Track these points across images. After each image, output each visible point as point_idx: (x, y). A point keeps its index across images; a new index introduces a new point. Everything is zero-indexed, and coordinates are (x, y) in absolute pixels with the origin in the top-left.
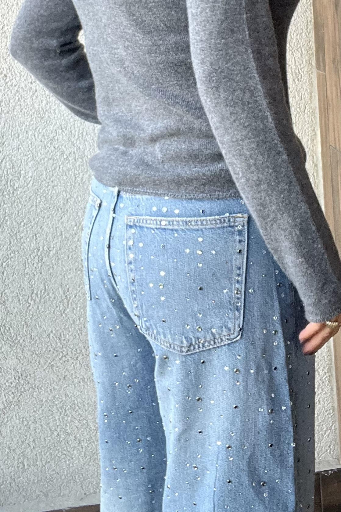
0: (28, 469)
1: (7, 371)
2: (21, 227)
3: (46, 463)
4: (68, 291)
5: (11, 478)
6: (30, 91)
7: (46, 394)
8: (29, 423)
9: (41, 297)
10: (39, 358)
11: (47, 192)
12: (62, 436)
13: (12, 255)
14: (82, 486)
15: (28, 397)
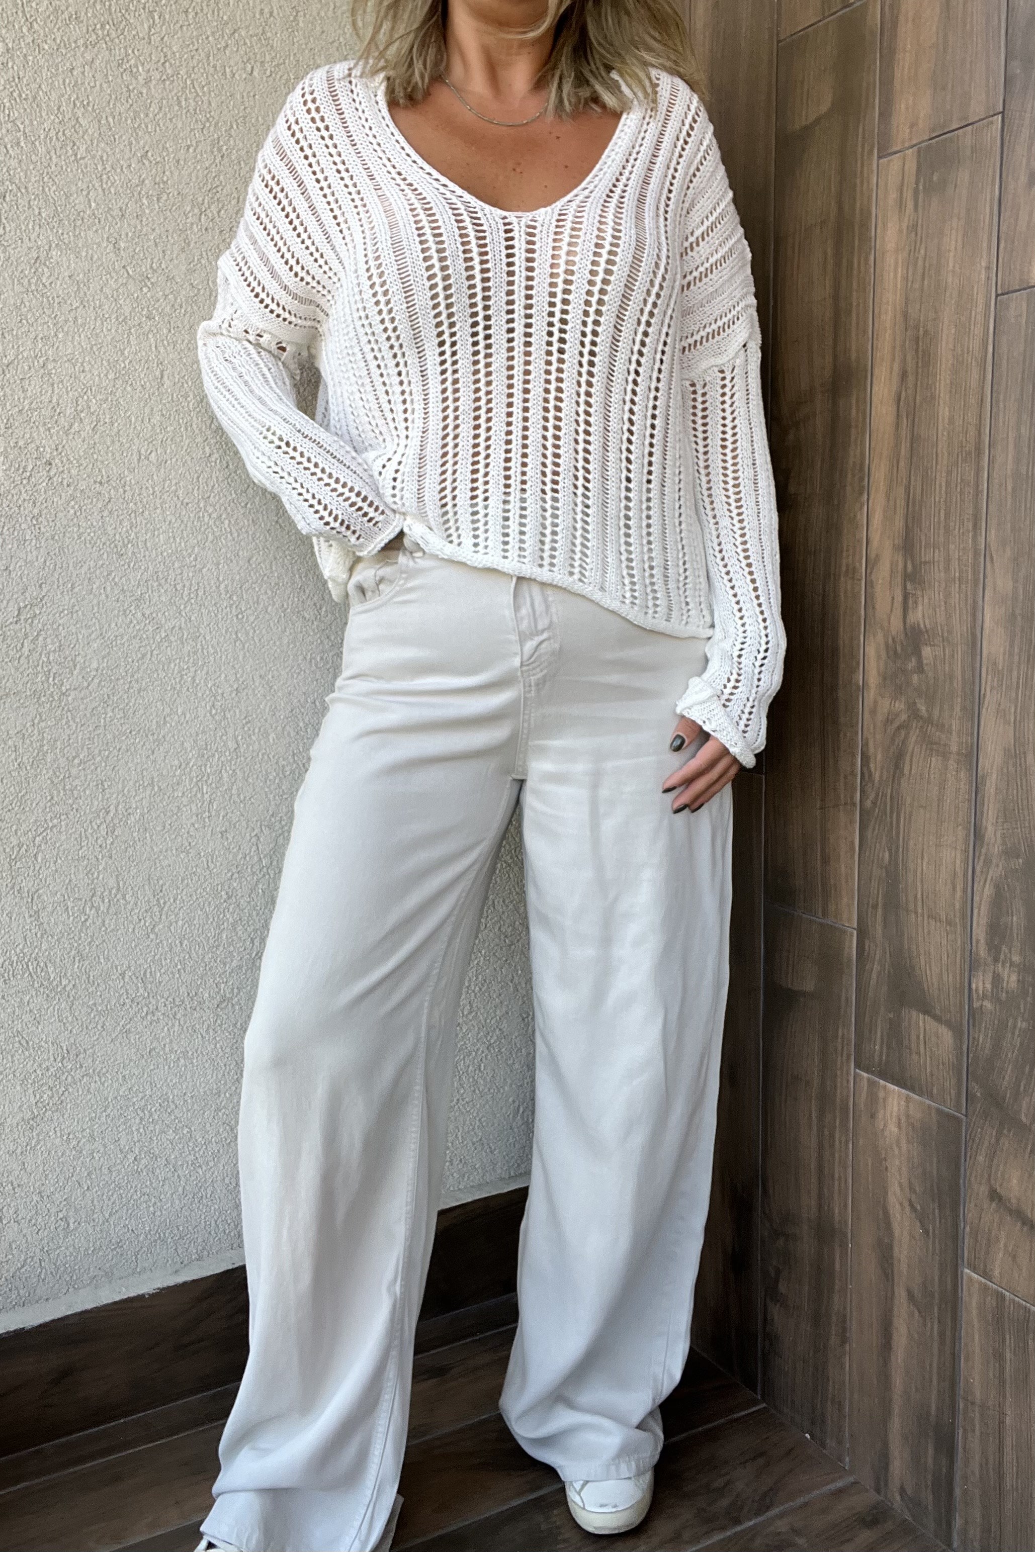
0: (76, 1229)
1: (40, 1047)
2: (73, 766)
3: (110, 1215)
4: (161, 891)
5: (42, 1250)
6: (98, 500)
7: (115, 1085)
8: (80, 1145)
9: (109, 901)
10: (103, 1019)
11: (126, 701)
12: (143, 1162)
13: (55, 821)
14: (176, 1250)
15: (80, 1093)
